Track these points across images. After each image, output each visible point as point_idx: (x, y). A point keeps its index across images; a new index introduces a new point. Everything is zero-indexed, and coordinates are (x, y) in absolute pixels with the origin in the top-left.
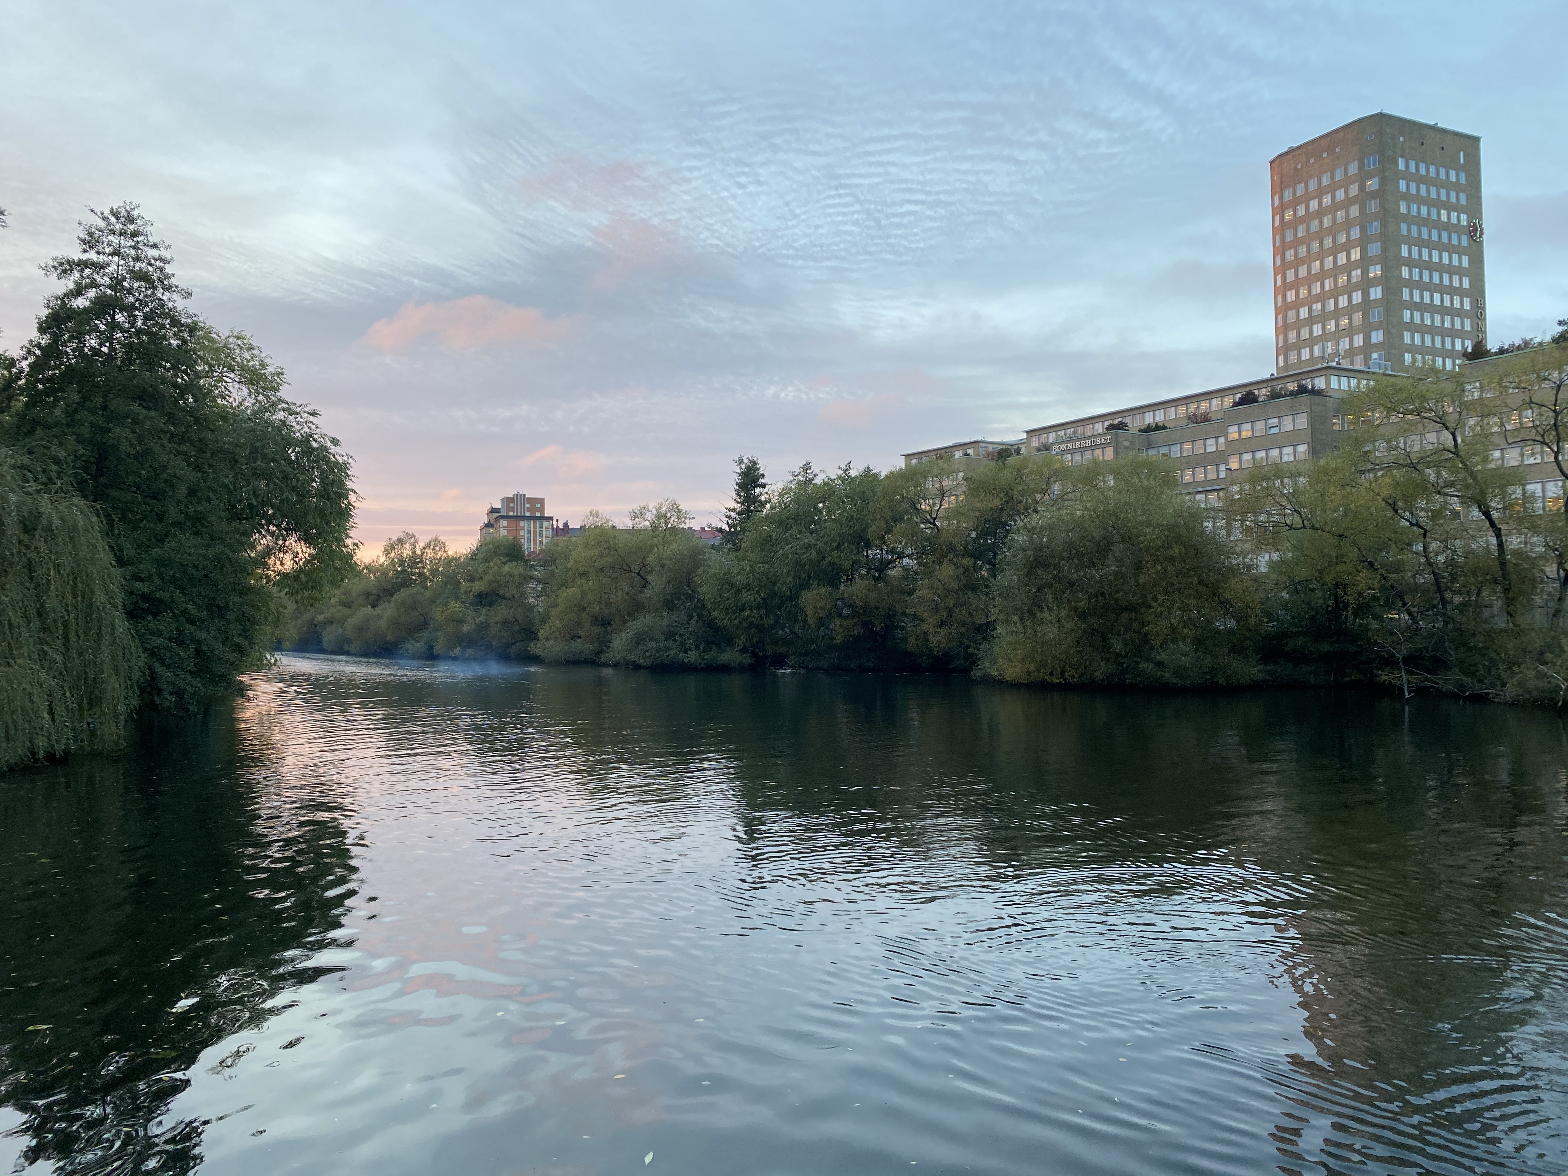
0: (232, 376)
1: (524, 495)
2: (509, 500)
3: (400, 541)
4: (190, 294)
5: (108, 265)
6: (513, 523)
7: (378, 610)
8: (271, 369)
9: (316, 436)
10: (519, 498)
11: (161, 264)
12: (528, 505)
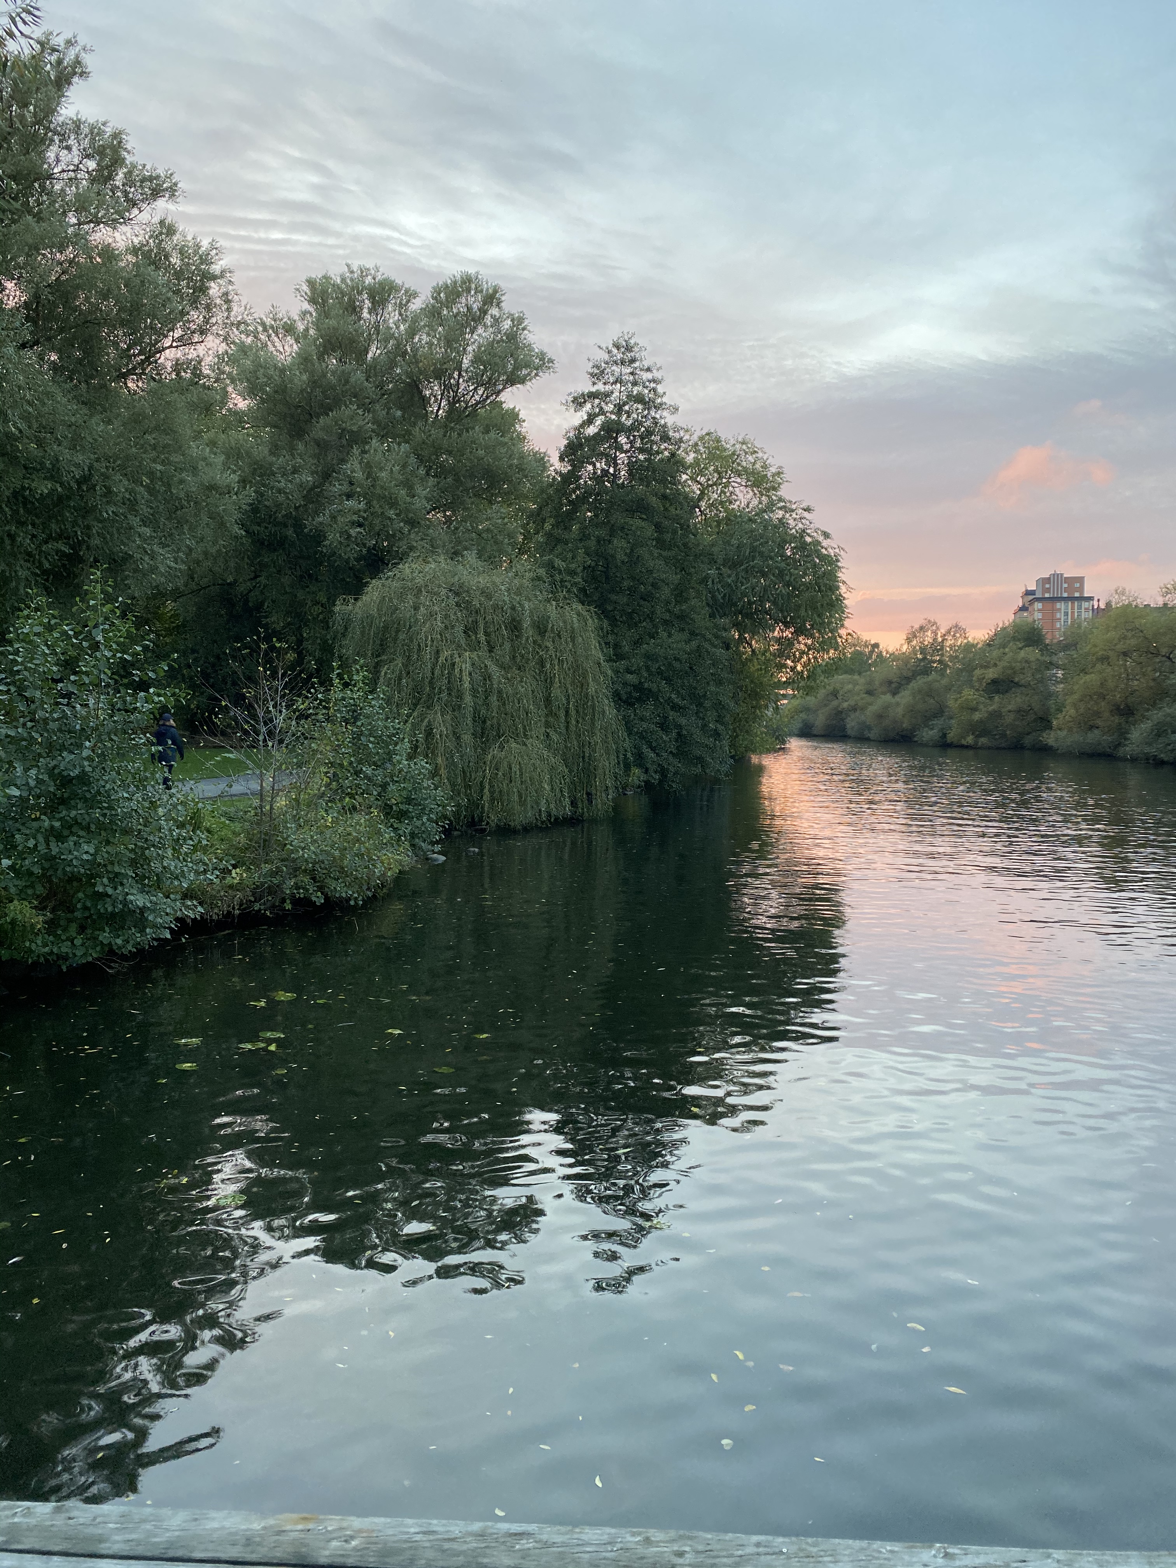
0: (739, 480)
1: (1062, 575)
2: (1046, 580)
3: (922, 628)
4: (677, 409)
5: (612, 393)
6: (1049, 605)
7: (897, 698)
8: (773, 470)
9: (808, 531)
10: (1055, 579)
11: (654, 385)
12: (1066, 585)
